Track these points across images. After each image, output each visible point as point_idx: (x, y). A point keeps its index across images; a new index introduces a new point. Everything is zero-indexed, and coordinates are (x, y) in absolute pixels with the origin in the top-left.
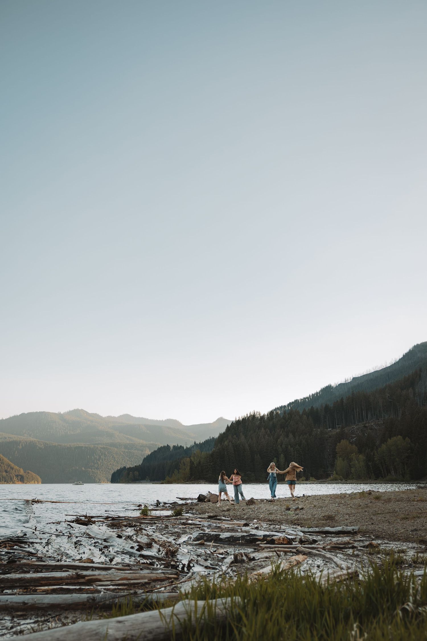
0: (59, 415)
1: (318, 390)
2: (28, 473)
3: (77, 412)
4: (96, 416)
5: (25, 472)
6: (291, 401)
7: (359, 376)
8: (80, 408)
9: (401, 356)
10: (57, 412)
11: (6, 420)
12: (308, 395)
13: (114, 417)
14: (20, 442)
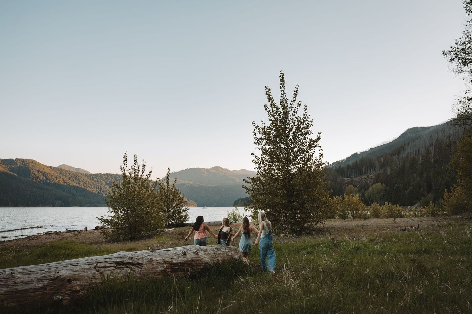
0: (207, 169)
1: (350, 155)
2: (190, 201)
3: (216, 168)
4: (226, 170)
5: (188, 200)
6: (334, 162)
7: (374, 147)
8: (218, 166)
9: (399, 136)
10: (205, 168)
11: (178, 172)
12: (344, 159)
13: (237, 171)
14: (186, 184)
